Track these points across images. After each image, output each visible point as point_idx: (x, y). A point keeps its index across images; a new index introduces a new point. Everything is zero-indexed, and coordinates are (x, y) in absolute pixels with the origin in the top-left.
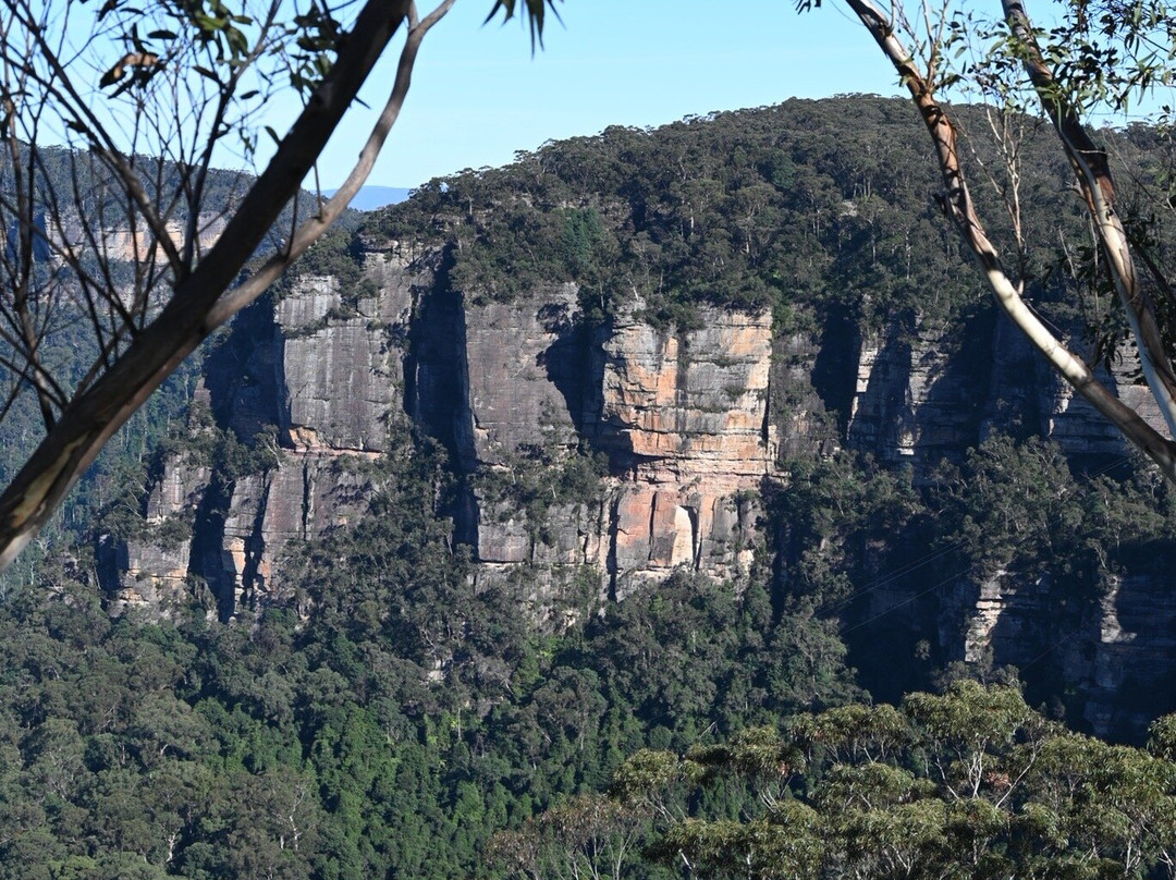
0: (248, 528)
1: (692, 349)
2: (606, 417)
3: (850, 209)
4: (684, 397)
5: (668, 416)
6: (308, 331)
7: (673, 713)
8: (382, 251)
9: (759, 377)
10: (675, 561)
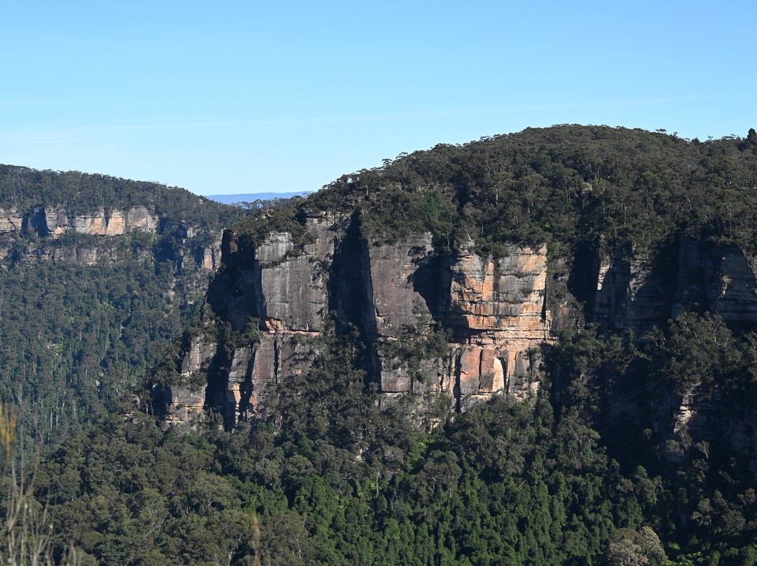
0: (242, 377)
1: (502, 268)
2: (452, 308)
3: (589, 187)
4: (498, 295)
5: (489, 307)
6: (275, 264)
7: (503, 475)
8: (316, 217)
9: (540, 283)
10: (494, 390)
